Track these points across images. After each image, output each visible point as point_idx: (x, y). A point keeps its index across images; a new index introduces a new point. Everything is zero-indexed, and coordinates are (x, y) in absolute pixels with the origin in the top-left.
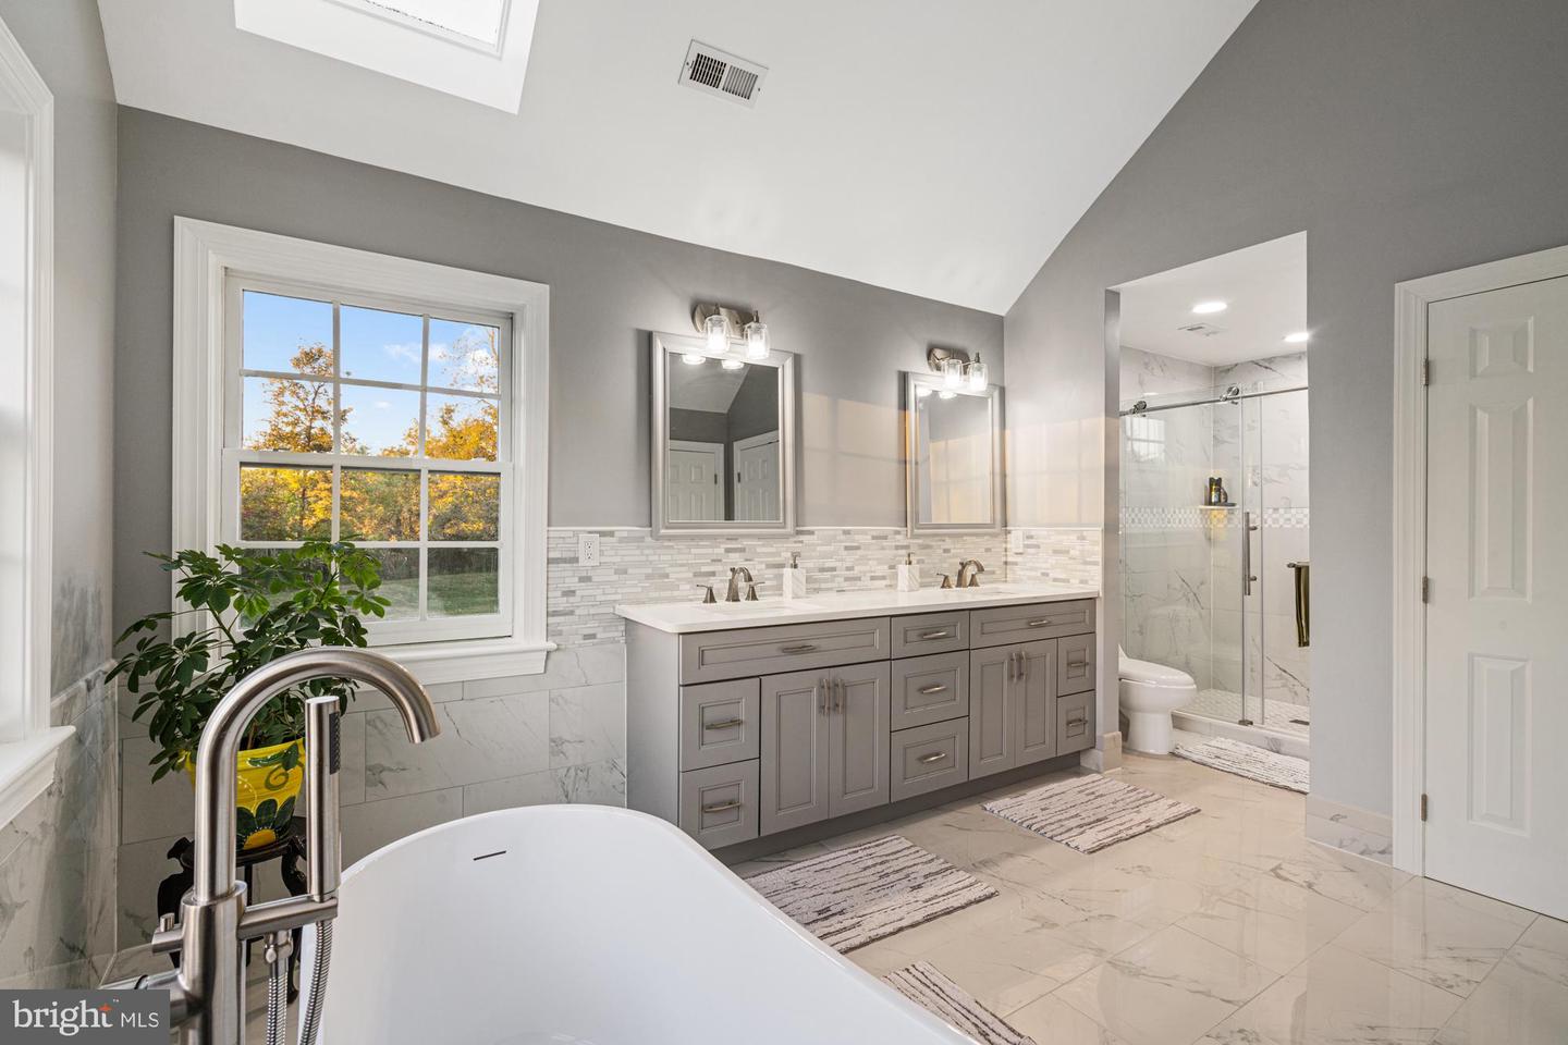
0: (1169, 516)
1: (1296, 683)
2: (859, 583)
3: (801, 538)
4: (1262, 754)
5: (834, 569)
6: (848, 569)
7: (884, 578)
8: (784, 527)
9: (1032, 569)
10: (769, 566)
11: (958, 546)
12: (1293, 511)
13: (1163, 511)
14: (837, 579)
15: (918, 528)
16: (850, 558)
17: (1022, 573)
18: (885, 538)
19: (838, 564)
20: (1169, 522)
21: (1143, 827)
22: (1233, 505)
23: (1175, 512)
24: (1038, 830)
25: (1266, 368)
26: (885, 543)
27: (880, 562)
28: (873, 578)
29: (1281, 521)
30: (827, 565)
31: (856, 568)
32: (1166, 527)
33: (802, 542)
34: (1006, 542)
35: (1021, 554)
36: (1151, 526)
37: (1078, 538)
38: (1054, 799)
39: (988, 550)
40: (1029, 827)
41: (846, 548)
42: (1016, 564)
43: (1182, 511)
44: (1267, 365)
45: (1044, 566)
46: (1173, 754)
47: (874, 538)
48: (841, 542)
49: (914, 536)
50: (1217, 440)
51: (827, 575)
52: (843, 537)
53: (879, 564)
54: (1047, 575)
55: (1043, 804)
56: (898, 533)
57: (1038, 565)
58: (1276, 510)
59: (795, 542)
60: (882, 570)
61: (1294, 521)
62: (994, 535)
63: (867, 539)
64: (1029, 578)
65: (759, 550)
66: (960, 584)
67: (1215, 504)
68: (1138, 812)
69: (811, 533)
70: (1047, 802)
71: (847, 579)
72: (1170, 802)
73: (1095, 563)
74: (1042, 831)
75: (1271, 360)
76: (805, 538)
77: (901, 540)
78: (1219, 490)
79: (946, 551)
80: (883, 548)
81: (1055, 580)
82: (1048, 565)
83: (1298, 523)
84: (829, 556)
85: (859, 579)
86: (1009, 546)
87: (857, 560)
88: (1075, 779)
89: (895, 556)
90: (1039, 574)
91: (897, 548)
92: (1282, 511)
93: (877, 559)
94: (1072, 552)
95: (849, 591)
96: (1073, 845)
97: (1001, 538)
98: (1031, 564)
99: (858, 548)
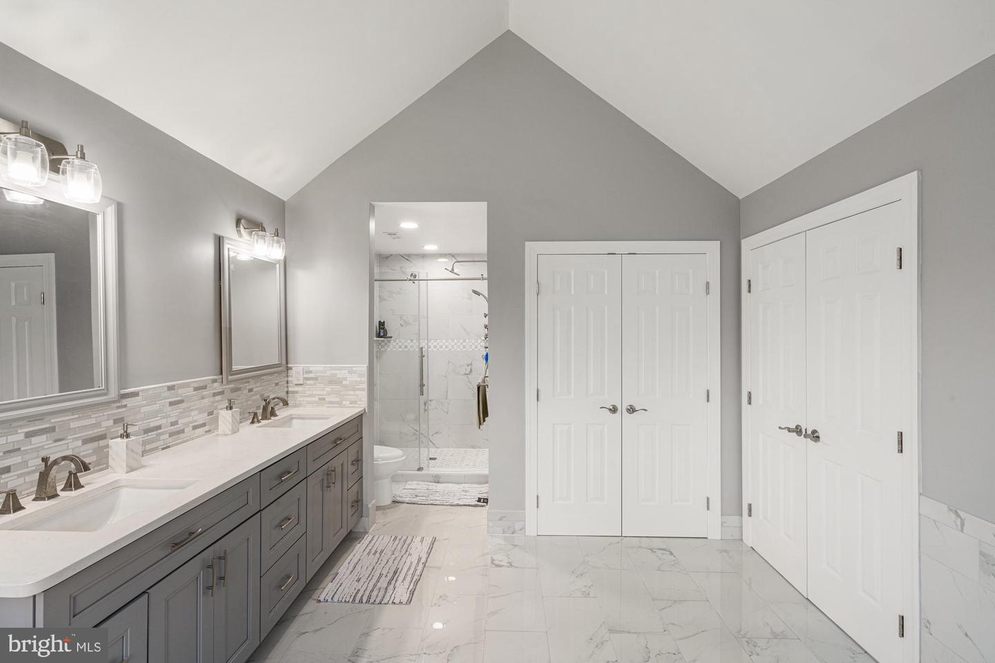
2: (182, 436)
3: (124, 402)
4: (433, 486)
5: (159, 427)
6: (173, 424)
7: (204, 425)
8: (105, 394)
9: (310, 396)
10: (86, 441)
11: (258, 384)
14: (162, 437)
15: (231, 375)
16: (174, 413)
17: (302, 399)
18: (205, 387)
19: (164, 421)
21: (421, 566)
22: (391, 337)
24: (368, 601)
25: (407, 259)
26: (205, 392)
27: (201, 411)
28: (195, 428)
30: (152, 425)
31: (180, 421)
33: (125, 406)
34: (287, 376)
35: (301, 385)
37: (349, 372)
38: (358, 568)
39: (277, 384)
40: (361, 602)
41: (171, 404)
42: (297, 392)
45: (322, 393)
46: (394, 502)
47: (196, 389)
48: (165, 398)
49: (229, 382)
51: (153, 435)
52: (168, 394)
53: (200, 413)
54: (324, 399)
55: (354, 576)
56: (214, 381)
57: (314, 393)
59: (118, 407)
60: (201, 418)
62: (279, 373)
63: (189, 391)
64: (309, 403)
65: (73, 425)
66: (265, 418)
67: (382, 337)
68: (410, 554)
69: (135, 394)
70: (355, 572)
71: (171, 435)
72: (419, 539)
73: (363, 390)
74: (372, 600)
75: (409, 255)
76: (129, 402)
77: (217, 387)
78: (383, 329)
79: (251, 390)
80: (203, 398)
81: (331, 403)
82: (325, 393)
84: (154, 414)
85: (182, 431)
86: (290, 379)
87: (181, 413)
88: (359, 545)
89: (214, 402)
90: (317, 399)
91: (215, 395)
93: (197, 409)
94: (344, 382)
95: (173, 445)
96: (397, 601)
97: (284, 374)
98: (310, 392)
99: (181, 402)
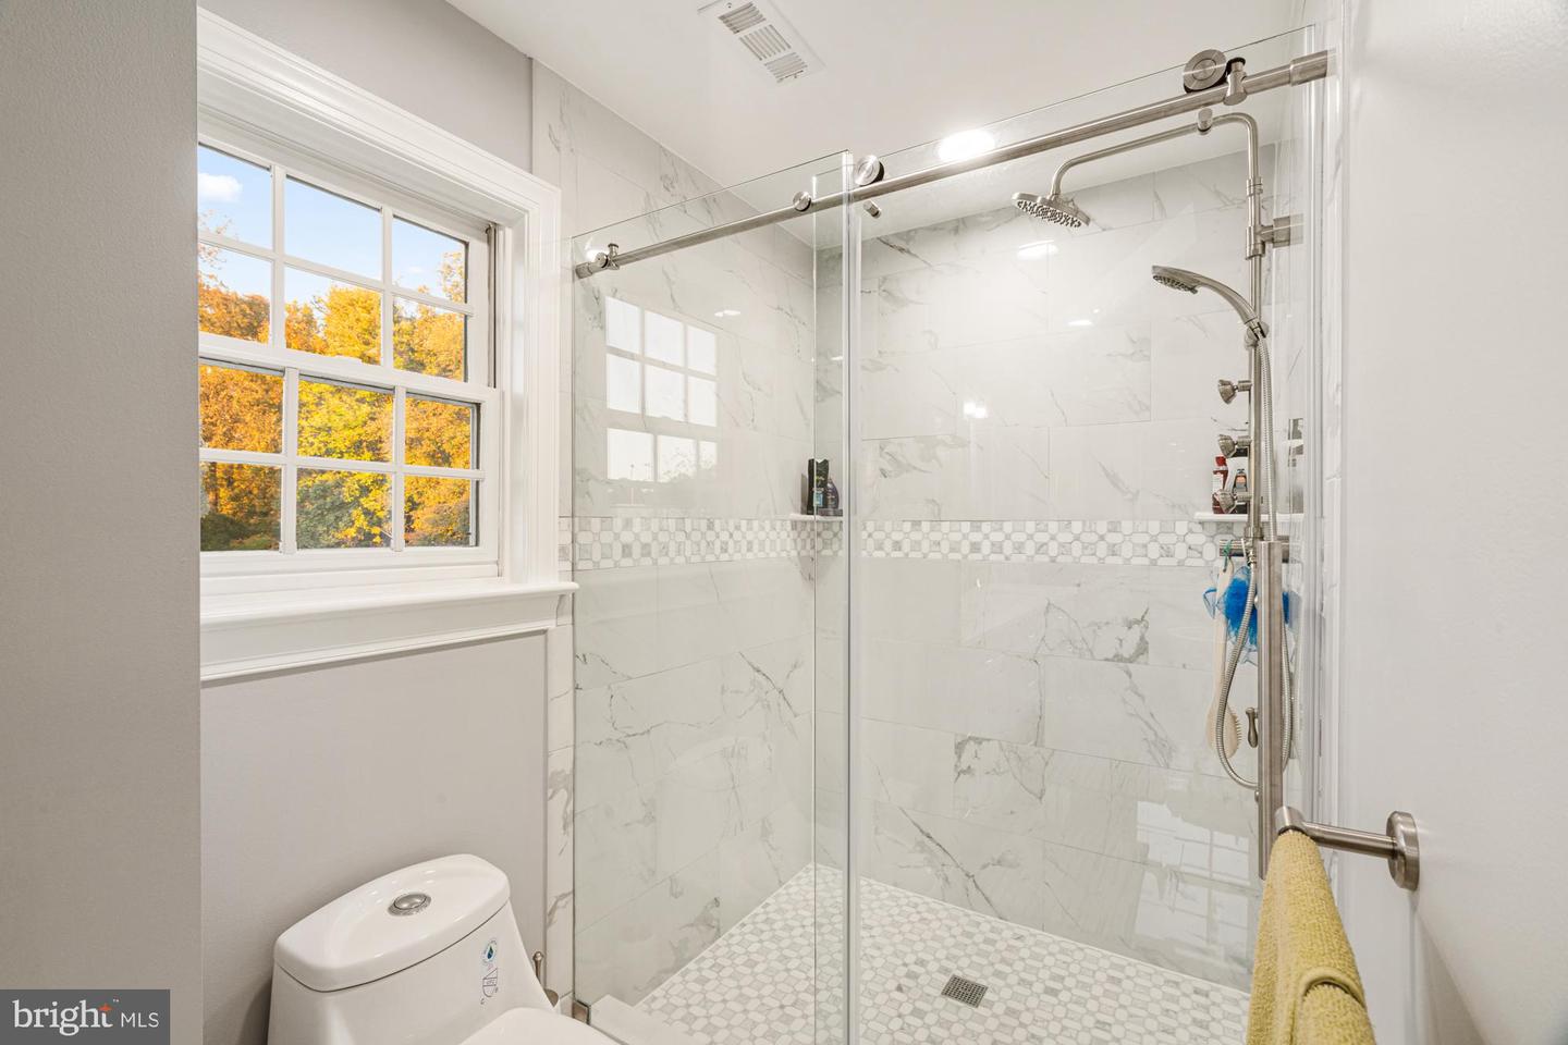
0: (724, 536)
1: (947, 860)
12: (945, 526)
13: (710, 526)
20: (724, 550)
22: (850, 512)
23: (738, 528)
25: (902, 250)
29: (925, 546)
32: (717, 559)
36: (680, 560)
43: (756, 524)
44: (902, 244)
50: (823, 390)
58: (916, 524)
61: (945, 547)
67: (818, 511)
75: (909, 235)
78: (823, 485)
83: (952, 550)
92: (925, 526)
